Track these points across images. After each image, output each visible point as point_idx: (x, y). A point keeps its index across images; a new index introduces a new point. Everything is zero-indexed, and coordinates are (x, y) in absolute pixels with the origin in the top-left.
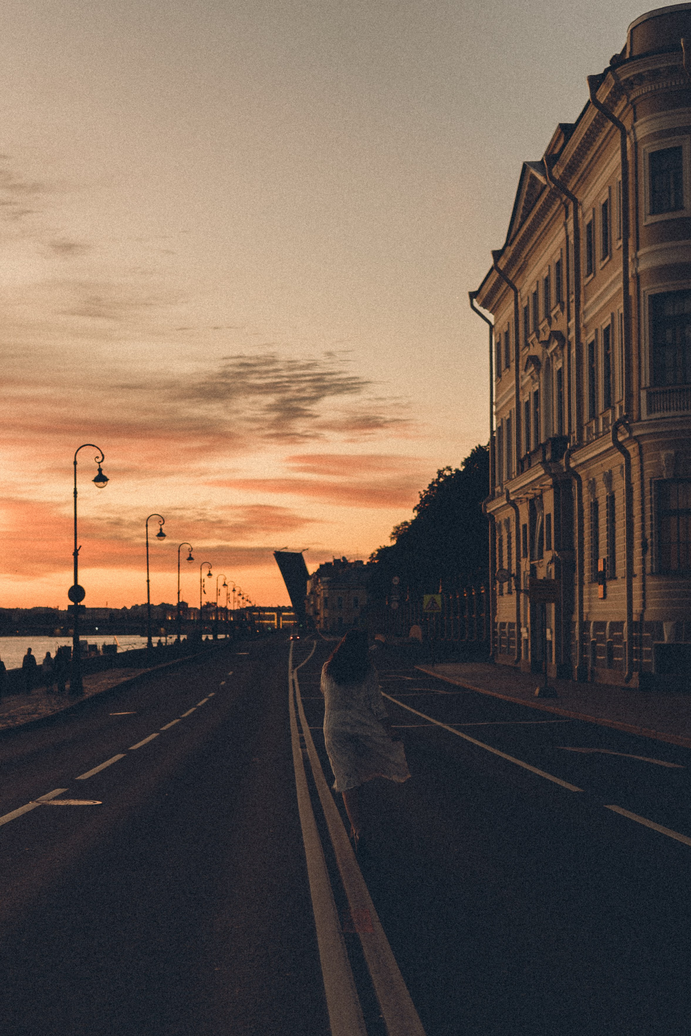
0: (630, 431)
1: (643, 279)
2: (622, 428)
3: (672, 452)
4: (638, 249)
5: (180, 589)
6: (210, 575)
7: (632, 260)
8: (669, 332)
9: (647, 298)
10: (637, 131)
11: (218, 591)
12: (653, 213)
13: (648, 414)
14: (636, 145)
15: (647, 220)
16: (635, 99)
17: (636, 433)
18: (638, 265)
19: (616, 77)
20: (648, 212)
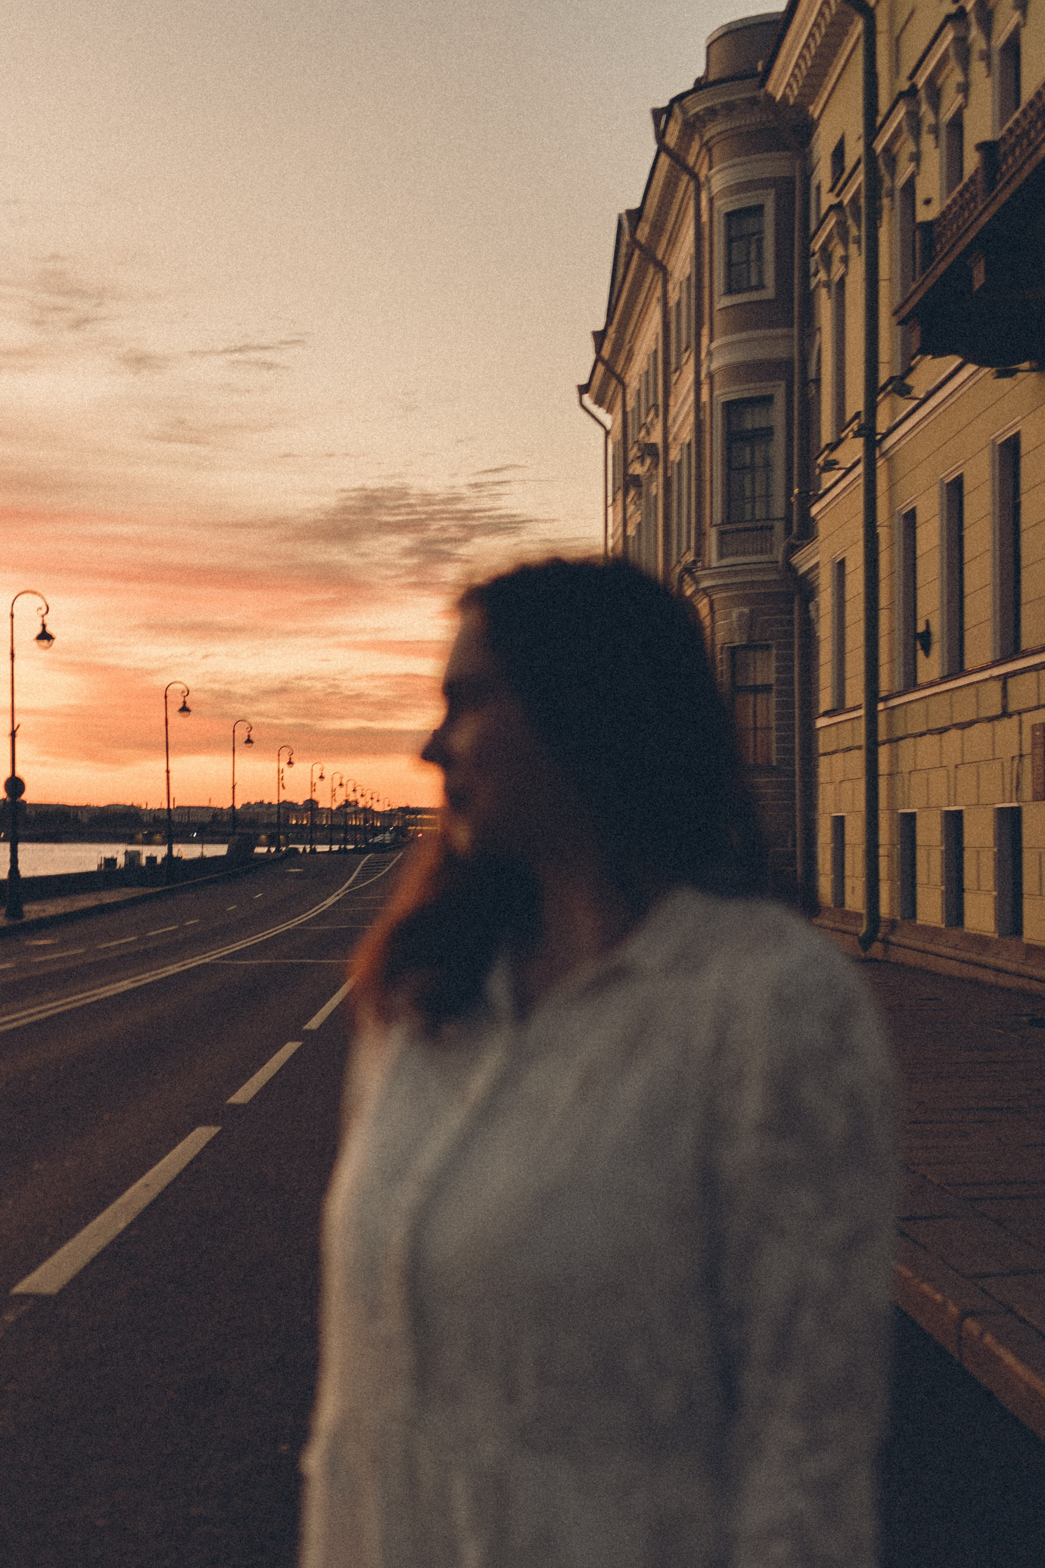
0: (696, 581)
1: (717, 378)
2: (687, 578)
3: (746, 610)
4: (711, 341)
5: (235, 782)
6: (290, 763)
7: (706, 356)
8: (748, 450)
9: (720, 407)
10: (713, 181)
11: (313, 785)
12: (730, 290)
13: (718, 560)
14: (711, 201)
15: (722, 302)
16: (708, 142)
17: (705, 584)
18: (711, 361)
19: (684, 112)
20: (722, 289)
